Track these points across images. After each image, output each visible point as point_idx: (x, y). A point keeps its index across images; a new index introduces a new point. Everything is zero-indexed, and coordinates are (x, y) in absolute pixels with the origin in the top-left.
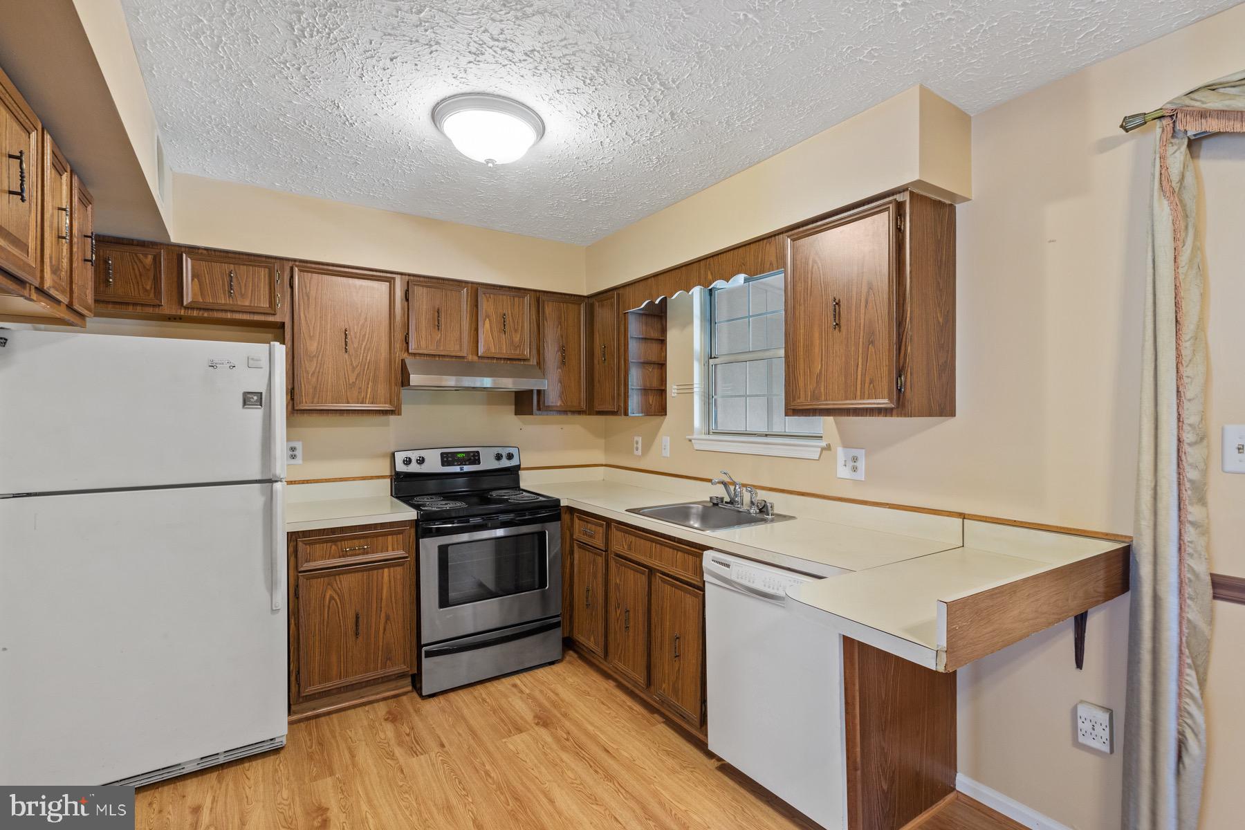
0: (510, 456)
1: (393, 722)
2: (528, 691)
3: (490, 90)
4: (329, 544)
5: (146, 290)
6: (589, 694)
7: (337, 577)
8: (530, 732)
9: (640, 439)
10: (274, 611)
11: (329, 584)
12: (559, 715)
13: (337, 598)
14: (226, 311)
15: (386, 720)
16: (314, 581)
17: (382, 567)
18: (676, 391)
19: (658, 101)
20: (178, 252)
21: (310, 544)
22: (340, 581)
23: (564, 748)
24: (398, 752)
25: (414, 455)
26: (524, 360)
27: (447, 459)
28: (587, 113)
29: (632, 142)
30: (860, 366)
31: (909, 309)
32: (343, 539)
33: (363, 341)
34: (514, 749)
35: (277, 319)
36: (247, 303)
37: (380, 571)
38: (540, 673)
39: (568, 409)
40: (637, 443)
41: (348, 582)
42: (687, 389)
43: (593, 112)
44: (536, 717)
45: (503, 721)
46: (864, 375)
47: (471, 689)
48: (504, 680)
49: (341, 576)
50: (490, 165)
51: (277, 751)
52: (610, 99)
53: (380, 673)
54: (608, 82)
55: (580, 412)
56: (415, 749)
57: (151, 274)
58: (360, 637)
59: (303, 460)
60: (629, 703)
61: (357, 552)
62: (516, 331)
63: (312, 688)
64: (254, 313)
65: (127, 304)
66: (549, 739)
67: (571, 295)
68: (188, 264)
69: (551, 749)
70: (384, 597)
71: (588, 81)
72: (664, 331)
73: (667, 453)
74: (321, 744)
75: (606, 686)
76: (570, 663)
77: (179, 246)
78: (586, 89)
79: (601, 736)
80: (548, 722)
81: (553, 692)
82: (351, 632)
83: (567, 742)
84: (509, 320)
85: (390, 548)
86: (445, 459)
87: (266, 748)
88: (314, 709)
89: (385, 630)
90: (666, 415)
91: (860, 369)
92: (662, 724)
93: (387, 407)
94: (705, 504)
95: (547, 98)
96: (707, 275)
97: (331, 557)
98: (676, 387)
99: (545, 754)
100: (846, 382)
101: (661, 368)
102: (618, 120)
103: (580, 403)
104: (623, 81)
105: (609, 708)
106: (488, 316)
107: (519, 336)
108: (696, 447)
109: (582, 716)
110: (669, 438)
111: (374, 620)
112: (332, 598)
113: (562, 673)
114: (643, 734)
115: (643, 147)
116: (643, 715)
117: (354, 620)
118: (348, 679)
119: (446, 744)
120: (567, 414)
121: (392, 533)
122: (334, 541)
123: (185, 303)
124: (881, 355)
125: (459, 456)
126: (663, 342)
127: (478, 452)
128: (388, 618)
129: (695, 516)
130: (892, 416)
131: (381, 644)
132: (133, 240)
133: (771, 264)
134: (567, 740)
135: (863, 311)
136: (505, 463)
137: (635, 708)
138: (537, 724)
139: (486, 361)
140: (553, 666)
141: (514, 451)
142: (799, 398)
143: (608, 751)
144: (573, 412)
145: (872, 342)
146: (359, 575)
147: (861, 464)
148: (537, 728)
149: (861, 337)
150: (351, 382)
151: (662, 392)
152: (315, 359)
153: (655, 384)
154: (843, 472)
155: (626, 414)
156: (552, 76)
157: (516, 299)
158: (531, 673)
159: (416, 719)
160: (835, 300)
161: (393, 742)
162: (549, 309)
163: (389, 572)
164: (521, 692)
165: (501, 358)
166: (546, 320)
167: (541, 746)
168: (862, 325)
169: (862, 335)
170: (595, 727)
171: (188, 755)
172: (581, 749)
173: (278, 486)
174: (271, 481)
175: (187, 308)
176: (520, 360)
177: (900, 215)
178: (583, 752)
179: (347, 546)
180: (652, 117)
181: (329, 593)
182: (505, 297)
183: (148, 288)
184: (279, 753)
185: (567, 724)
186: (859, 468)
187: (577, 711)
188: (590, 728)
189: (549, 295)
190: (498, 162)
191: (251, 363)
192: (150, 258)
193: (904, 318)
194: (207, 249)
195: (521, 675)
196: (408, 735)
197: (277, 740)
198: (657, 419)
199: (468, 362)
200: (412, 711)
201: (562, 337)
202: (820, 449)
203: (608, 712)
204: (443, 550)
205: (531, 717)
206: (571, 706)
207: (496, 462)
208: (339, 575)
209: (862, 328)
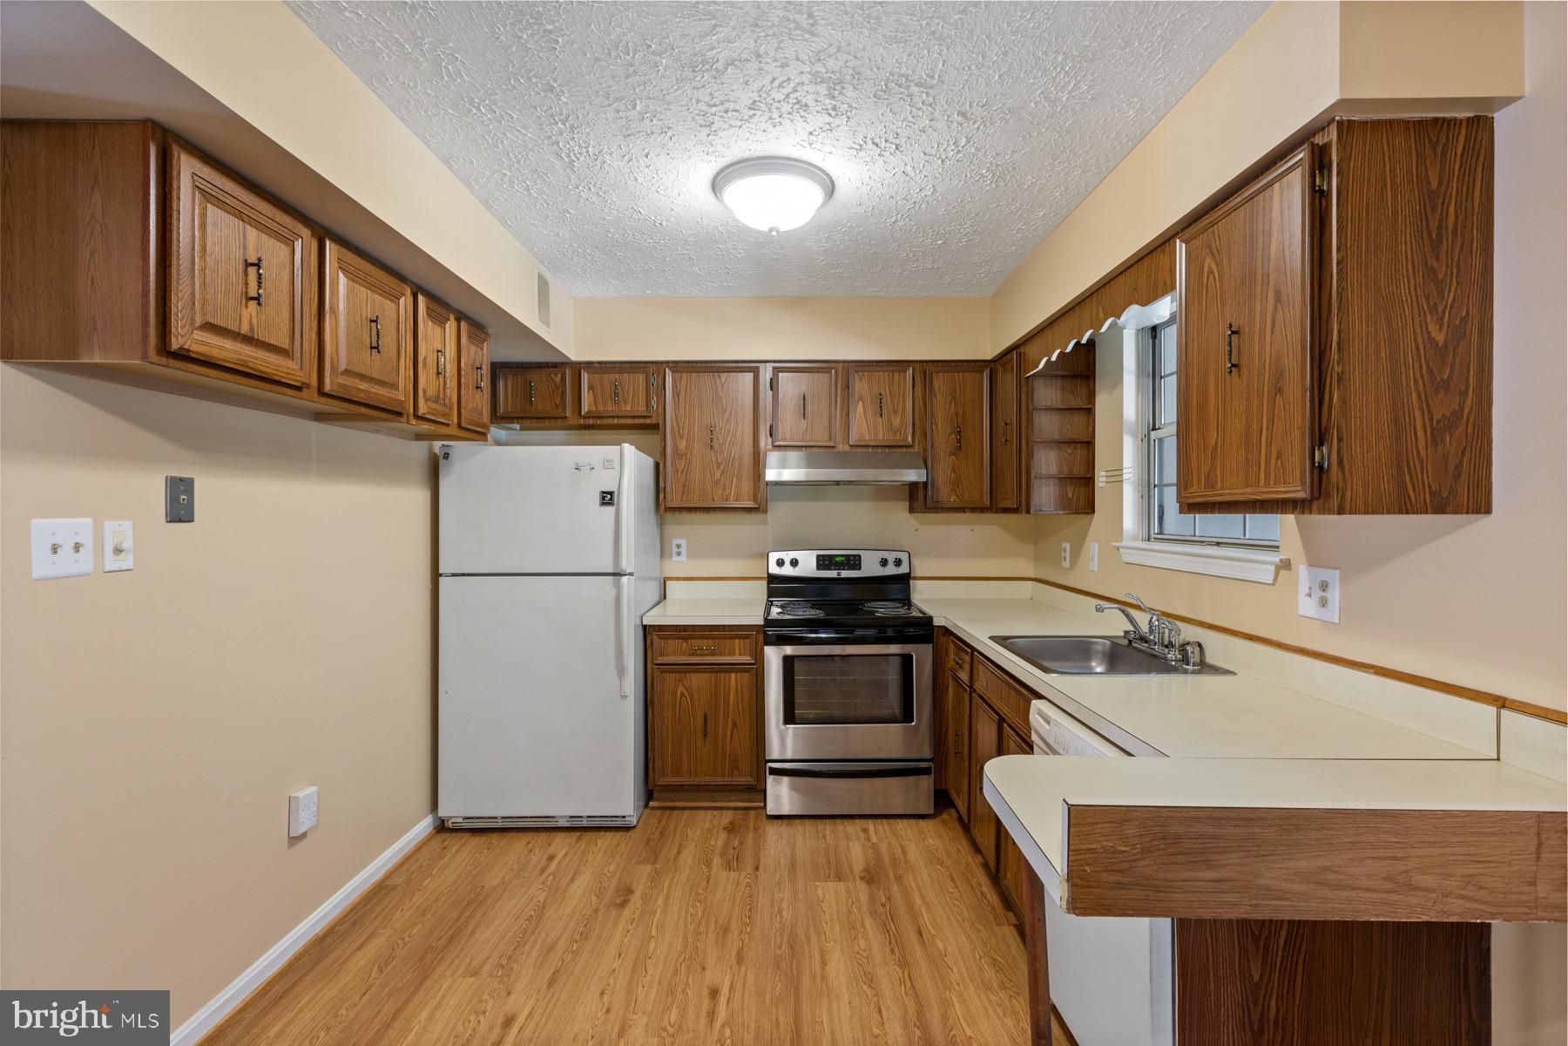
0: (898, 562)
1: (729, 832)
2: (874, 840)
3: (747, 155)
4: (680, 641)
5: (556, 405)
6: (942, 864)
7: (687, 675)
8: (849, 884)
9: (1067, 546)
10: (624, 697)
11: (680, 680)
12: (892, 876)
13: (687, 695)
14: (613, 417)
15: (725, 828)
16: (667, 675)
17: (730, 671)
18: (1104, 479)
19: (930, 105)
20: (578, 367)
21: (663, 639)
22: (691, 680)
23: (873, 913)
24: (717, 861)
25: (788, 556)
26: (907, 447)
27: (824, 563)
28: (861, 146)
29: (940, 162)
30: (1264, 430)
31: (1335, 327)
32: (692, 637)
33: (728, 436)
34: (821, 896)
35: (653, 421)
36: (629, 408)
37: (727, 675)
38: (901, 825)
39: (965, 506)
40: (1065, 551)
41: (696, 680)
42: (1116, 476)
43: (865, 142)
44: (866, 870)
45: (829, 862)
46: (1269, 445)
47: (819, 821)
48: (857, 821)
49: (691, 674)
50: (774, 233)
51: (628, 829)
52: (873, 123)
53: (728, 780)
54: (855, 105)
55: (983, 510)
56: (731, 864)
57: (560, 390)
58: (708, 739)
59: (687, 557)
60: (985, 889)
61: (706, 652)
62: (895, 412)
63: (666, 779)
64: (634, 417)
65: (545, 418)
66: (864, 898)
67: (971, 361)
68: (585, 377)
69: (859, 909)
70: (731, 703)
71: (833, 113)
72: (1091, 396)
73: (1095, 566)
74: (662, 834)
75: (970, 860)
76: (944, 822)
77: (580, 363)
78: (837, 121)
79: (925, 914)
80: (876, 879)
81: (902, 847)
82: (700, 733)
83: (881, 908)
84: (887, 400)
85: (737, 652)
86: (821, 563)
87: (619, 823)
88: (673, 801)
89: (732, 736)
90: (1094, 512)
91: (1264, 436)
92: (1012, 928)
93: (751, 504)
94: (1119, 641)
95: (806, 144)
96: (1098, 311)
97: (682, 654)
98: (1104, 474)
99: (850, 912)
100: (1247, 457)
101: (1088, 449)
102: (902, 141)
103: (982, 498)
104: (869, 98)
105: (956, 886)
106: (861, 398)
107: (899, 419)
108: (1126, 558)
109: (918, 885)
110: (1097, 545)
111: (721, 724)
112: (682, 695)
113: (926, 830)
114: (978, 930)
115: (960, 164)
116: (993, 909)
117: (703, 720)
118: (699, 779)
119: (761, 869)
120: (965, 512)
121: (739, 637)
122: (685, 639)
123: (583, 413)
124: (1292, 411)
125: (837, 559)
126: (1089, 411)
127: (859, 556)
128: (735, 724)
129: (1099, 655)
130: (1311, 513)
131: (728, 750)
132: (548, 363)
133: (1165, 284)
134: (883, 905)
135: (1268, 339)
136: (891, 570)
137: (989, 897)
138: (861, 878)
139: (859, 450)
140: (921, 822)
141: (904, 557)
142: (1192, 485)
143: (921, 934)
144: (973, 510)
145: (1280, 390)
146: (707, 675)
147: (1334, 595)
148: (858, 882)
149: (1266, 384)
150: (716, 478)
151: (1088, 481)
152: (684, 457)
153: (1079, 470)
154: (1307, 607)
155: (1028, 512)
156: (792, 121)
157: (896, 375)
158: (892, 821)
159: (751, 835)
160: (1231, 326)
161: (717, 851)
162: (940, 382)
163: (736, 677)
164: (868, 839)
165: (877, 446)
166: (936, 396)
167: (850, 902)
168: (1267, 363)
169: (1266, 380)
170: (925, 902)
171: (561, 808)
172: (893, 921)
173: (625, 579)
174: (617, 574)
175: (585, 418)
176: (901, 447)
177: (1321, 168)
178: (892, 925)
179: (696, 643)
180: (941, 125)
181: (680, 689)
182: (882, 373)
183: (558, 403)
184: (628, 831)
185: (895, 889)
186: (1329, 601)
187: (915, 879)
188: (918, 901)
189: (940, 364)
190: (783, 228)
191: (607, 464)
192: (559, 376)
193: (1328, 345)
194: (600, 363)
195: (879, 821)
196: (734, 848)
197: (627, 819)
198: (1084, 518)
199: (839, 452)
200: (752, 825)
201: (957, 415)
202: (1273, 568)
203: (952, 890)
204: (788, 662)
205: (861, 869)
206: (913, 871)
207: (882, 568)
208: (689, 672)
209: (1267, 367)
